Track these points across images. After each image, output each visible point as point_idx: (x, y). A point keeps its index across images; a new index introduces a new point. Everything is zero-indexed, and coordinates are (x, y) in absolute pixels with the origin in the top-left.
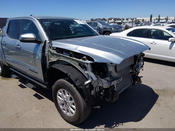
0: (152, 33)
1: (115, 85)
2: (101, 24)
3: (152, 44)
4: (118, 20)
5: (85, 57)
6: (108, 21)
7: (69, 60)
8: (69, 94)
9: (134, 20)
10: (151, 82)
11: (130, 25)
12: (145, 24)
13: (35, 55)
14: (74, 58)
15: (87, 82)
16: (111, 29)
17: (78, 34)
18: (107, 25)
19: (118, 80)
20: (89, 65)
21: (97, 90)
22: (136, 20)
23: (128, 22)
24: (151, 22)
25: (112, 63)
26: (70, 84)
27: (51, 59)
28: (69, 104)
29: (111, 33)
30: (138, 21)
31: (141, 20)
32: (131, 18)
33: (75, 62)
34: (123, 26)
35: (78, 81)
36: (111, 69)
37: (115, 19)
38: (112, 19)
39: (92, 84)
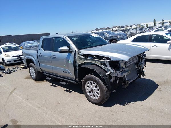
0: (153, 38)
1: (126, 76)
2: (107, 34)
3: (154, 47)
4: (122, 27)
5: (105, 58)
6: (112, 29)
7: (94, 61)
8: (94, 84)
9: (138, 26)
10: (154, 77)
11: (134, 31)
12: (149, 29)
13: (67, 60)
14: (97, 60)
15: (107, 74)
16: (117, 37)
17: (94, 44)
18: (113, 34)
19: (127, 72)
20: (108, 63)
21: (114, 79)
22: (140, 26)
23: (132, 28)
24: (155, 26)
25: (122, 61)
26: (95, 77)
27: (80, 62)
28: (95, 90)
29: (117, 41)
30: (142, 26)
31: (145, 25)
32: (134, 25)
33: (98, 62)
34: (128, 33)
35: (101, 74)
36: (122, 65)
37: (119, 27)
38: (116, 27)
39: (111, 75)
